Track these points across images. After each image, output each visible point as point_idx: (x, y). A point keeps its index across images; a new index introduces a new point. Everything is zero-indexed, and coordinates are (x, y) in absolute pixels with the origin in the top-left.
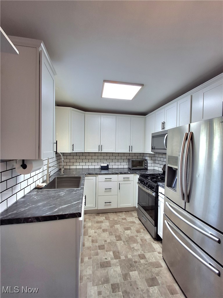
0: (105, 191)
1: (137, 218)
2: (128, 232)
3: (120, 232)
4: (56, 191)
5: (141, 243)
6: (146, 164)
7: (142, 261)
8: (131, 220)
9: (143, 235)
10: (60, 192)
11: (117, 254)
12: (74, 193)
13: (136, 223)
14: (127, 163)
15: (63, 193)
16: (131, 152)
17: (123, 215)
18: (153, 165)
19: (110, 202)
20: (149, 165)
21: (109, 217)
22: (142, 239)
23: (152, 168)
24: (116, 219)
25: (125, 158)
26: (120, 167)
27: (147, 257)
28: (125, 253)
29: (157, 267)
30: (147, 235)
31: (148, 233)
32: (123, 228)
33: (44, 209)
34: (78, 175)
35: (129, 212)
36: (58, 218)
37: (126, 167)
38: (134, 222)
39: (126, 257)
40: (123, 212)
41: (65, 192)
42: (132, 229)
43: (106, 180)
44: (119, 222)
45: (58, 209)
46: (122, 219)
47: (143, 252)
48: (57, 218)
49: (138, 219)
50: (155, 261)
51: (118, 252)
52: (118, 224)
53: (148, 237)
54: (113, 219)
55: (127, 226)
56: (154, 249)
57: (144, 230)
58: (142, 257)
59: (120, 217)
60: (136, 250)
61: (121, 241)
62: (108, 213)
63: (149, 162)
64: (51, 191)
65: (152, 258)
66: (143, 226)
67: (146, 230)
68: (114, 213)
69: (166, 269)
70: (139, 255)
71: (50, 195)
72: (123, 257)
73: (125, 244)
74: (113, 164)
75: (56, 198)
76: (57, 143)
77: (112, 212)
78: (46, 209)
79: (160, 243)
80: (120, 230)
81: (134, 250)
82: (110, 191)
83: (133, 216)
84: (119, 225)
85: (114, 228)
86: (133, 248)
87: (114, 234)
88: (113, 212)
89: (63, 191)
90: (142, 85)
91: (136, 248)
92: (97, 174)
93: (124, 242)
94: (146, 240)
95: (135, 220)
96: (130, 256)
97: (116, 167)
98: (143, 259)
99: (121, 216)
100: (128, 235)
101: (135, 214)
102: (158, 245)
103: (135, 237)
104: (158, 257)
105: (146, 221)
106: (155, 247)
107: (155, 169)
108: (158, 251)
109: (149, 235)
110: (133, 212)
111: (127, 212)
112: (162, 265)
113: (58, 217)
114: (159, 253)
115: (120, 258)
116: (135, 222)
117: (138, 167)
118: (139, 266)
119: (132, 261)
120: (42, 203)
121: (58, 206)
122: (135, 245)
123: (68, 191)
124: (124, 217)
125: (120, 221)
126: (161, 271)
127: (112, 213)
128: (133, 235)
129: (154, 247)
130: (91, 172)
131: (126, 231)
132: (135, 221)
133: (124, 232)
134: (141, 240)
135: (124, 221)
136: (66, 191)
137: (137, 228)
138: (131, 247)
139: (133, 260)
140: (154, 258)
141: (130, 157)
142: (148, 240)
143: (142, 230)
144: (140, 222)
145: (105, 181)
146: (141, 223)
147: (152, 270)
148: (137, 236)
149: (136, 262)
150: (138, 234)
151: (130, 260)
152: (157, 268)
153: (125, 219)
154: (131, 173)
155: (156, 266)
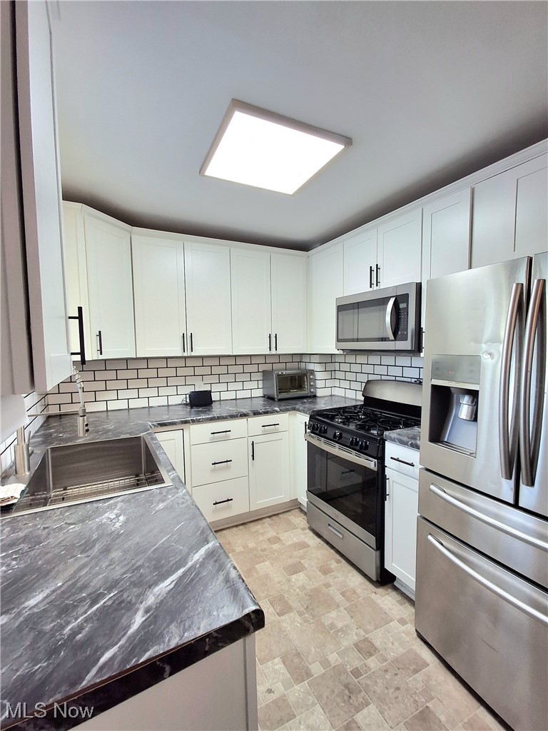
0: (213, 471)
1: (308, 531)
2: (299, 579)
3: (279, 585)
4: (81, 512)
5: (348, 604)
6: (312, 383)
7: (373, 663)
8: (295, 540)
9: (341, 579)
10: (98, 512)
11: (296, 660)
12: (161, 506)
13: (308, 546)
14: (261, 383)
15: (118, 516)
16: (273, 352)
17: (266, 530)
18: (329, 383)
19: (228, 500)
20: (319, 384)
21: (230, 544)
22: (345, 592)
23: (327, 392)
24: (251, 545)
25: (254, 368)
26: (241, 395)
27: (377, 643)
28: (317, 650)
29: (416, 671)
30: (350, 575)
31: (350, 568)
32: (281, 569)
33: (74, 633)
34: (130, 433)
35: (280, 516)
36: (168, 668)
37: (259, 393)
38: (303, 545)
39: (325, 663)
40: (264, 520)
41: (123, 512)
42: (306, 565)
43: (214, 438)
44: (265, 553)
45: (147, 611)
46: (269, 540)
47: (362, 633)
48: (163, 670)
49: (311, 534)
50: (401, 651)
51: (298, 654)
52: (264, 561)
53: (356, 580)
54: (245, 547)
55: (290, 561)
56: (386, 613)
57: (338, 562)
58: (366, 648)
59: (261, 538)
60: (341, 630)
61: (292, 614)
62: (224, 532)
63: (319, 376)
64: (58, 512)
65: (393, 644)
66: (332, 551)
67: (344, 561)
68: (241, 527)
69: (438, 666)
70: (356, 645)
71: (61, 536)
72: (316, 669)
73: (306, 621)
74: (223, 387)
75: (97, 547)
76: (80, 318)
77: (233, 527)
78: (81, 628)
79: (390, 590)
80: (276, 579)
81: (338, 631)
82: (228, 468)
83: (295, 527)
84: (267, 563)
85: (255, 574)
86: (332, 626)
87: (264, 595)
88: (236, 526)
89: (111, 508)
90: (347, 141)
91: (340, 625)
92: (186, 422)
93: (300, 614)
94: (355, 592)
95: (303, 536)
96: (333, 658)
97: (231, 395)
98: (371, 655)
99: (263, 534)
100: (305, 588)
101: (299, 520)
102: (390, 598)
103: (325, 590)
104: (403, 635)
105: (343, 538)
106: (385, 607)
107: (334, 395)
108: (398, 617)
109: (355, 572)
110: (289, 513)
111: (274, 518)
112: (423, 657)
113: (168, 663)
114: (402, 622)
115: (309, 674)
116: (305, 543)
117: (294, 393)
118: (369, 682)
119: (346, 672)
120: (47, 592)
121: (136, 591)
122: (333, 614)
123: (129, 501)
124: (271, 533)
125: (265, 550)
126: (429, 678)
127: (235, 529)
128: (317, 585)
129: (382, 606)
130: (165, 419)
131: (294, 577)
132: (306, 540)
133: (289, 581)
134: (343, 594)
135: (275, 546)
136: (123, 501)
137: (318, 559)
138: (326, 624)
139: (349, 669)
140: (396, 644)
141: (268, 367)
142: (359, 591)
143: (334, 565)
144: (319, 540)
145: (211, 439)
146: (322, 542)
147: (407, 684)
148: (327, 585)
149: (357, 673)
150: (329, 578)
151: (339, 671)
152: (417, 675)
153: (277, 540)
154: (282, 411)
155: (412, 668)
